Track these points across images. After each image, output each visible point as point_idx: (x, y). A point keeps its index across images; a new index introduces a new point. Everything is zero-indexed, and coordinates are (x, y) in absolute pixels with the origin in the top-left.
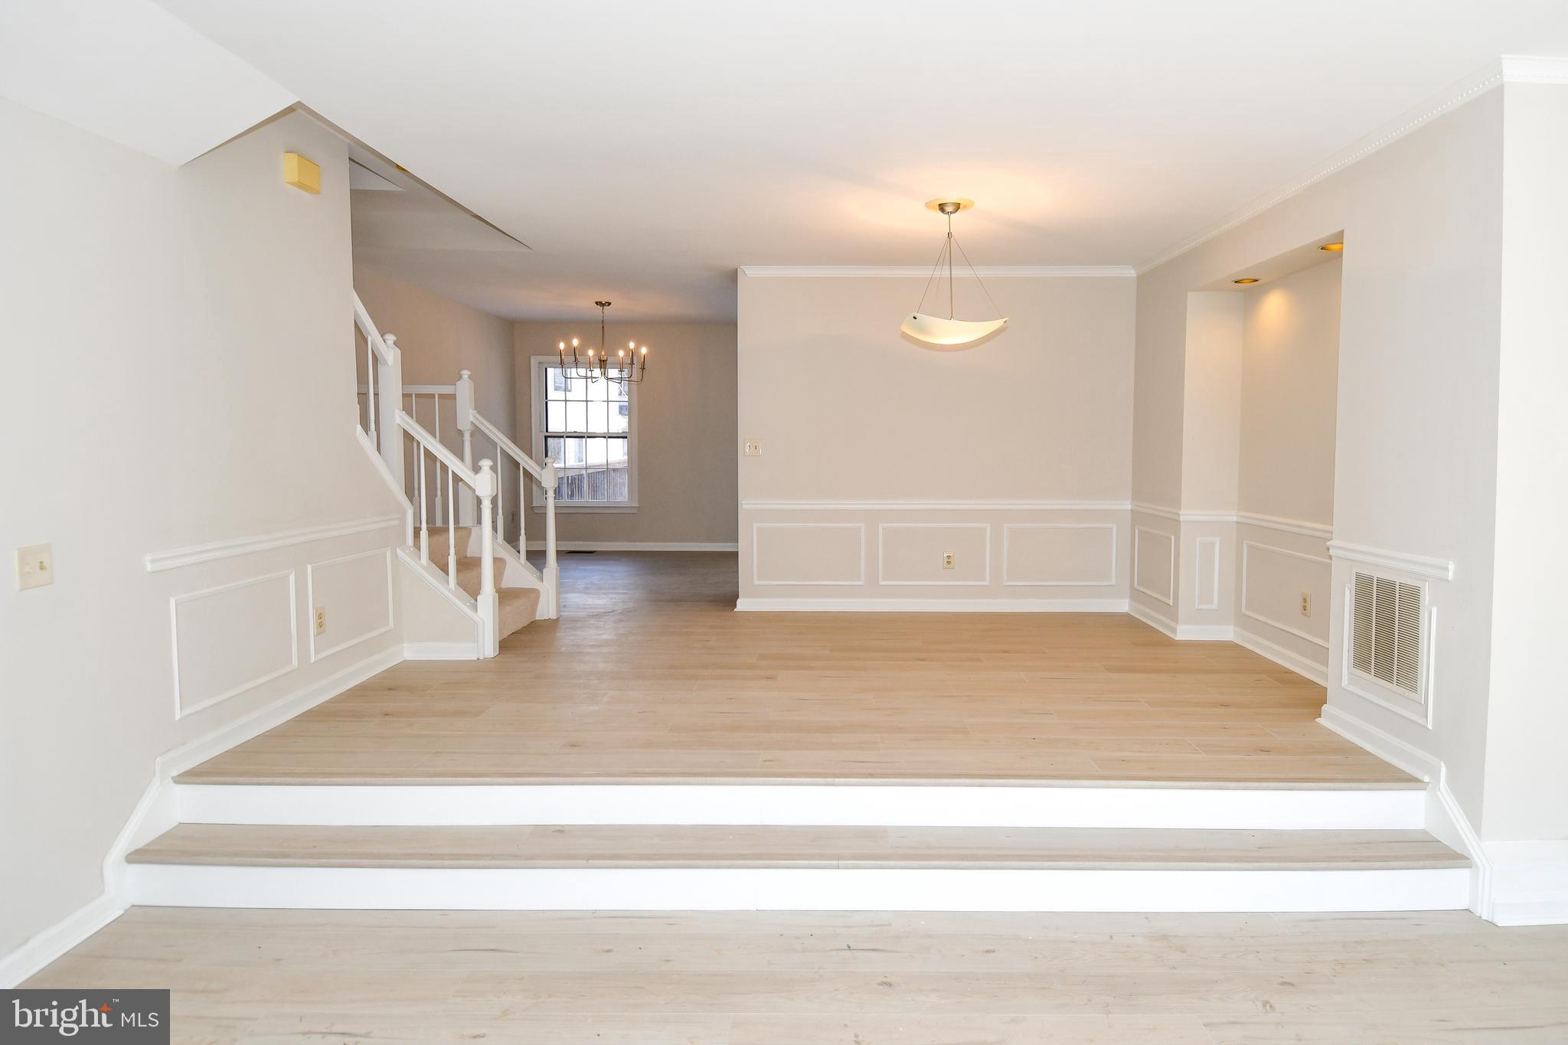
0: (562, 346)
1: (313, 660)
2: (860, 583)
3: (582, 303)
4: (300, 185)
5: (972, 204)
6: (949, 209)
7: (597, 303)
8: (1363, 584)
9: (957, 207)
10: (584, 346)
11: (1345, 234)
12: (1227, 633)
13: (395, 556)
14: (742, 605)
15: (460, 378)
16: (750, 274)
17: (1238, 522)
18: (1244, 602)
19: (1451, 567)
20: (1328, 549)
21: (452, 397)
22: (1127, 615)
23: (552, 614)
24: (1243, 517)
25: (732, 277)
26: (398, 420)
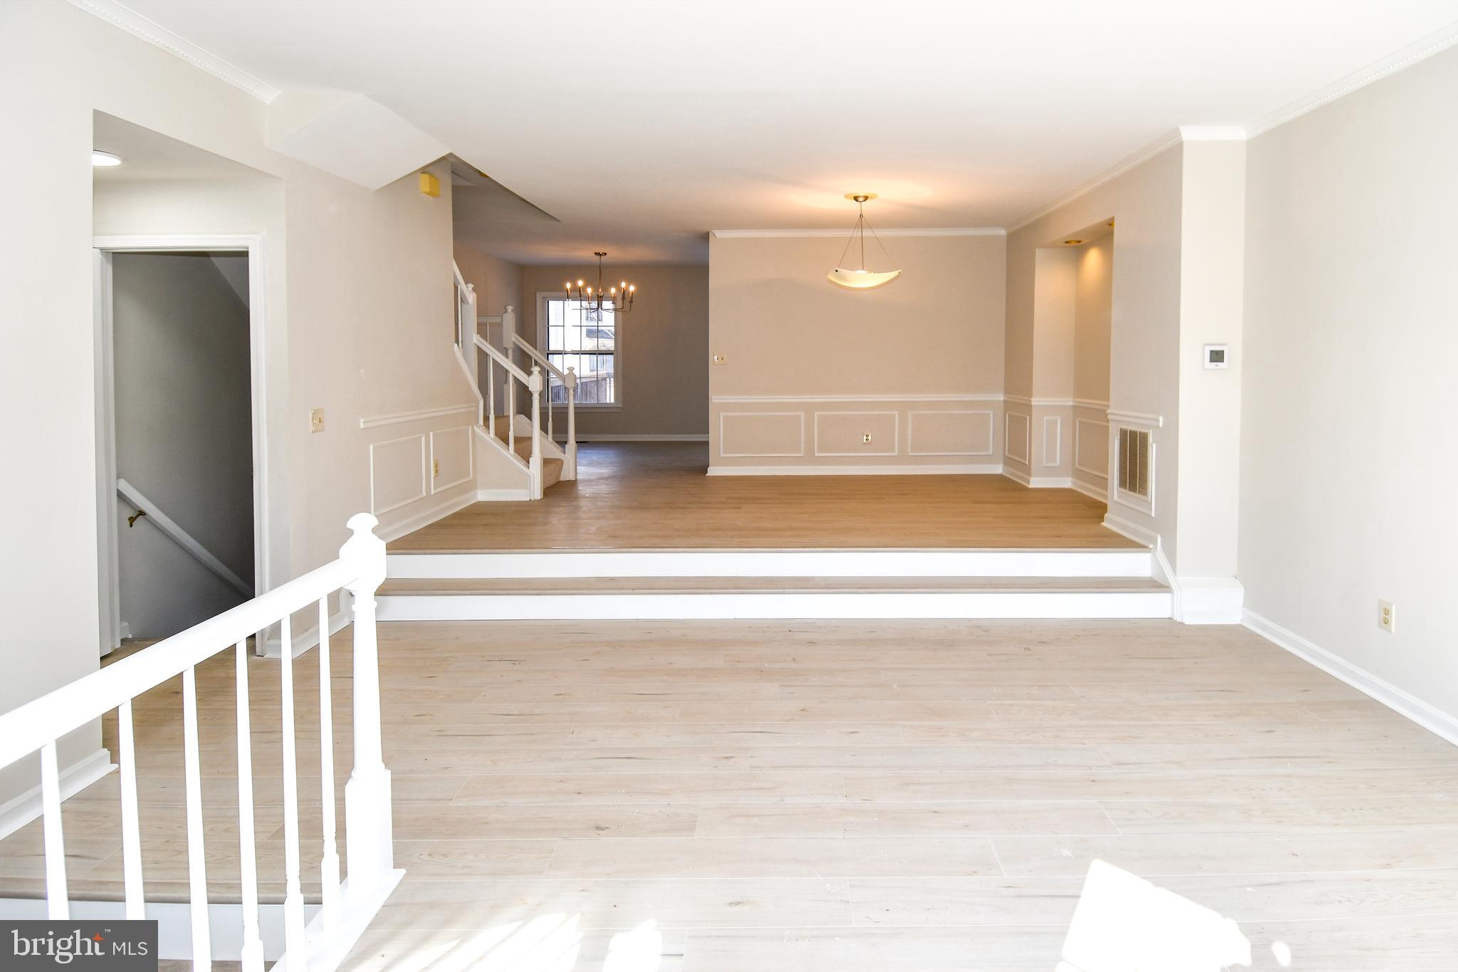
0: (568, 286)
1: (432, 493)
2: (801, 455)
3: (585, 253)
4: (430, 194)
5: (876, 196)
6: (861, 199)
7: (596, 254)
8: (1123, 433)
9: (866, 198)
10: (586, 286)
11: (1115, 218)
12: (1066, 483)
13: (473, 431)
14: (713, 471)
15: (506, 312)
16: (719, 235)
17: (1073, 406)
18: (1077, 461)
19: (1161, 419)
20: (1107, 415)
21: (501, 325)
22: (1000, 476)
23: (572, 477)
24: (1076, 402)
25: (705, 237)
26: (475, 341)
